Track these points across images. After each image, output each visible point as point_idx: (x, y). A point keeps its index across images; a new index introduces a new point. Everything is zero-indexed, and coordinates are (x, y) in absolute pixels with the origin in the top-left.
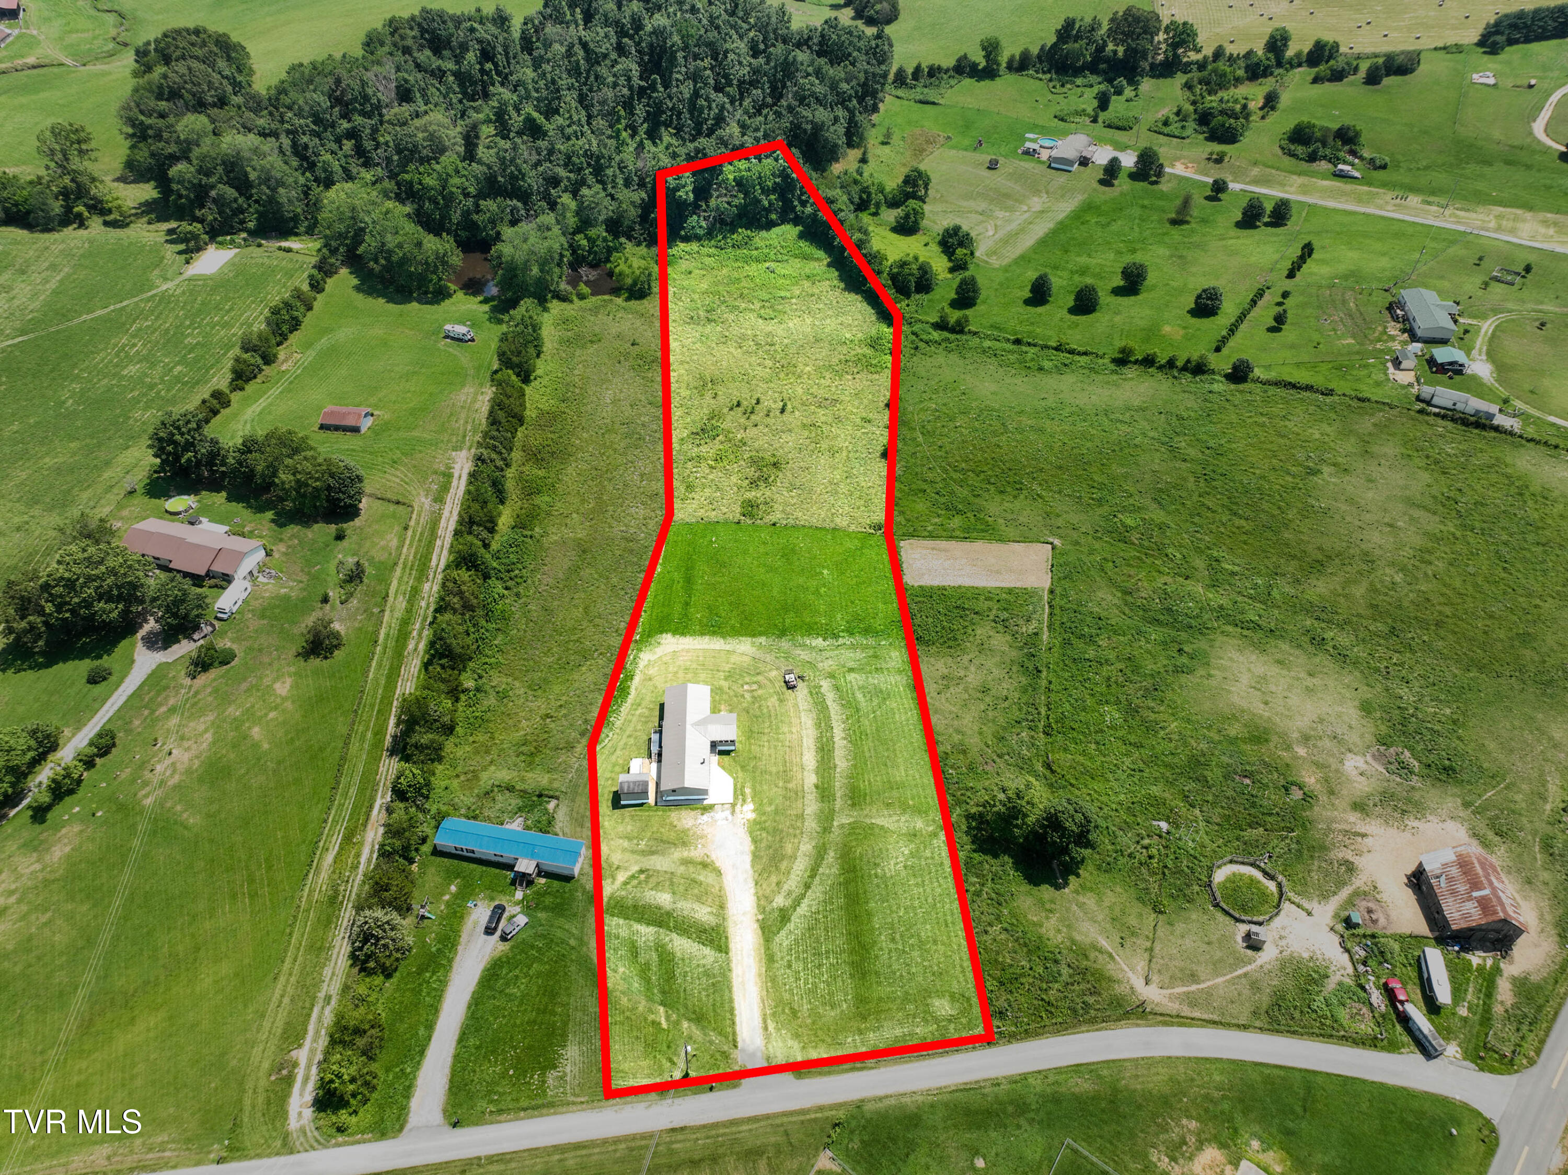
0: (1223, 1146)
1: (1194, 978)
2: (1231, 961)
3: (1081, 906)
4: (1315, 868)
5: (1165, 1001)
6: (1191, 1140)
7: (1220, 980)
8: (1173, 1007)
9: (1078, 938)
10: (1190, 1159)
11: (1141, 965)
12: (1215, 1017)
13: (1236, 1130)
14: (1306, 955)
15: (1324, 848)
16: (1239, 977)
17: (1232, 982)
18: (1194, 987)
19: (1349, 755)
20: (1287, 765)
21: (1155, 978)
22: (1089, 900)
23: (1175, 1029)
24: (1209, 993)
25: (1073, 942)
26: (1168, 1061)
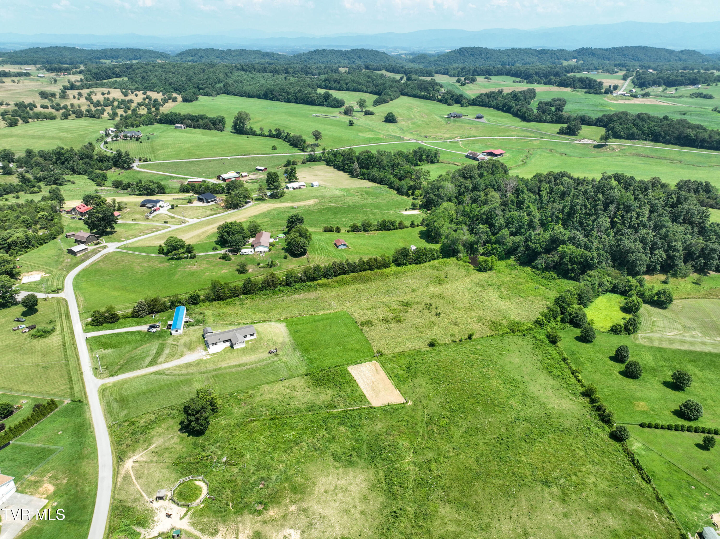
0: (55, 493)
1: (138, 478)
2: (150, 490)
3: (172, 438)
4: (211, 519)
5: (125, 469)
6: (58, 482)
7: (138, 487)
8: (123, 472)
9: (154, 438)
10: (50, 483)
11: (142, 459)
12: (118, 486)
13: (61, 497)
14: (155, 519)
15: (224, 521)
16: (141, 494)
17: (138, 491)
18: (133, 478)
19: (299, 532)
20: (280, 503)
21: (137, 464)
22: (175, 440)
23: (111, 473)
24: (131, 482)
25: (152, 438)
26: (96, 473)
